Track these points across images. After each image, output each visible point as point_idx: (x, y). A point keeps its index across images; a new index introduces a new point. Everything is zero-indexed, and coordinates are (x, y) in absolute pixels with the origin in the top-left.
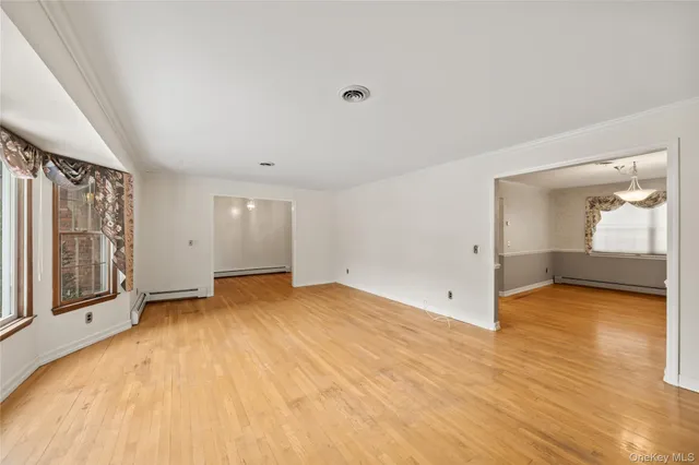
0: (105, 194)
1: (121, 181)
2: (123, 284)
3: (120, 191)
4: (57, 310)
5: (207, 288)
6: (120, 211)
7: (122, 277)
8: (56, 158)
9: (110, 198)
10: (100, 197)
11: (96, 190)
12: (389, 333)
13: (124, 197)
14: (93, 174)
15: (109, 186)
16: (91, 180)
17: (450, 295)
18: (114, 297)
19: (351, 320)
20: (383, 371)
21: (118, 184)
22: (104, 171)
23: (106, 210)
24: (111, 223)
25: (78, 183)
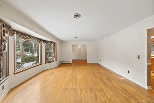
0: (52, 46)
1: (54, 43)
2: (55, 60)
3: (54, 45)
4: (46, 63)
5: (71, 62)
6: (54, 48)
7: (55, 59)
8: (45, 41)
9: (53, 46)
10: (51, 46)
11: (51, 45)
12: (102, 79)
13: (55, 46)
14: (50, 43)
15: (52, 44)
16: (50, 44)
17: (128, 72)
18: (54, 62)
19: (93, 73)
20: (90, 89)
21: (54, 44)
22: (52, 42)
23: (52, 48)
24: (53, 50)
25: (48, 44)
